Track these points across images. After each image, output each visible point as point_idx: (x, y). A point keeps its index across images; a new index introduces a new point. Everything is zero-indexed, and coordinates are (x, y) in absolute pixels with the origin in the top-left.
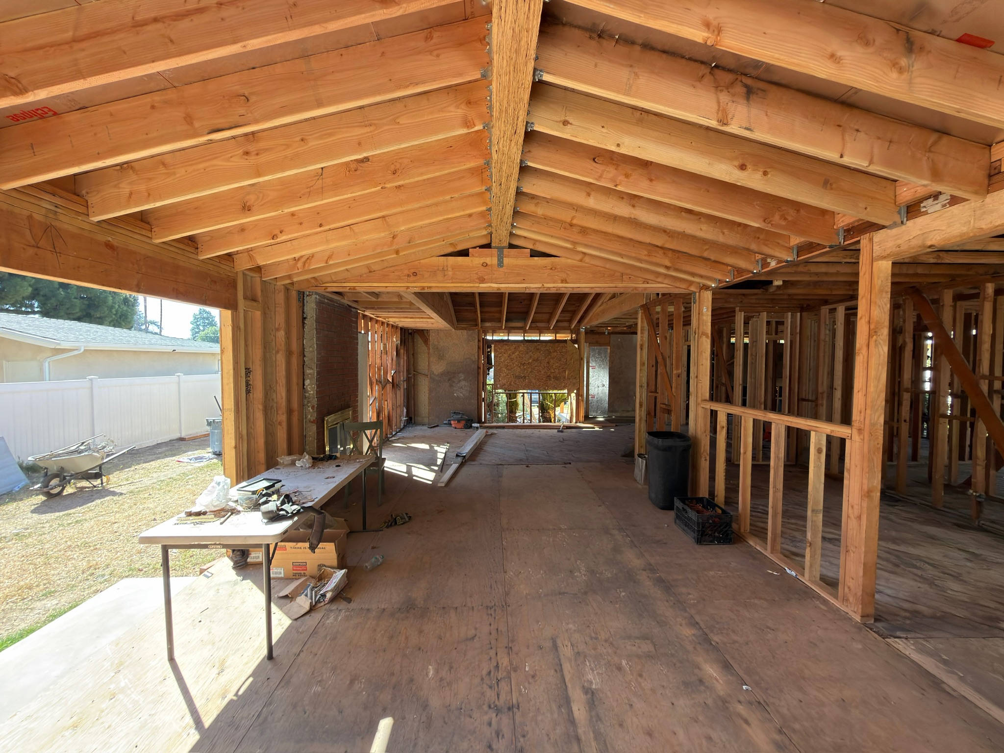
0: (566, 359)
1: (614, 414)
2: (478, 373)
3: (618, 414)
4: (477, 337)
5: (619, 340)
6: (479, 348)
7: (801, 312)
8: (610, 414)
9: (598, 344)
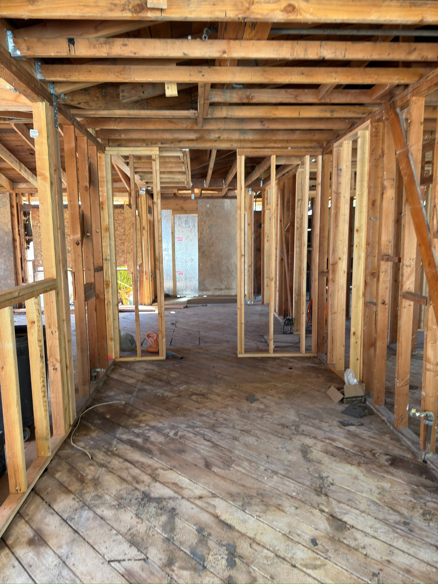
0: (124, 228)
1: (205, 293)
2: (15, 247)
3: (210, 293)
4: (8, 202)
5: (208, 206)
6: (12, 214)
7: (322, 155)
8: (201, 293)
9: (183, 210)
